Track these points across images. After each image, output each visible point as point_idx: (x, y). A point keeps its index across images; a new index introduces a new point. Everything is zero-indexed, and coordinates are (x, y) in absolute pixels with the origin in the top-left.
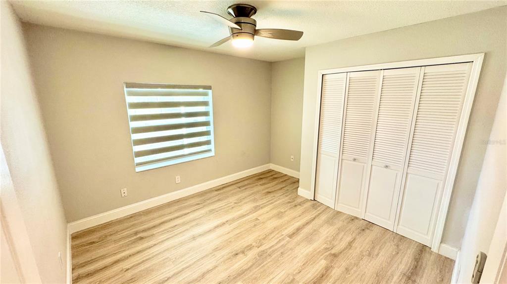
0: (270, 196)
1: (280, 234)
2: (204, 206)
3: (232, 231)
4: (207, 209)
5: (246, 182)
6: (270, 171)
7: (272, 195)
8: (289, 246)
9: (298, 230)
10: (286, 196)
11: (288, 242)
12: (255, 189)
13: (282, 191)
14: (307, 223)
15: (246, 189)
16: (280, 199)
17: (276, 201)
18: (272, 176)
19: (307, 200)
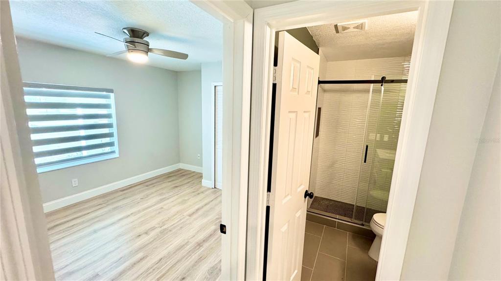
0: (176, 189)
1: (182, 215)
2: (108, 205)
3: (137, 220)
4: (111, 207)
5: (155, 181)
6: (179, 170)
7: (179, 188)
8: (188, 222)
9: (198, 210)
10: (192, 188)
11: (187, 219)
12: (164, 185)
13: (189, 184)
14: (206, 205)
15: (154, 186)
16: (186, 190)
17: (181, 193)
18: (181, 173)
19: (209, 189)
